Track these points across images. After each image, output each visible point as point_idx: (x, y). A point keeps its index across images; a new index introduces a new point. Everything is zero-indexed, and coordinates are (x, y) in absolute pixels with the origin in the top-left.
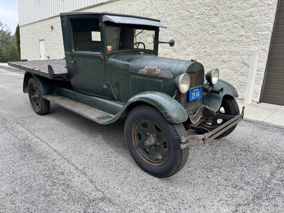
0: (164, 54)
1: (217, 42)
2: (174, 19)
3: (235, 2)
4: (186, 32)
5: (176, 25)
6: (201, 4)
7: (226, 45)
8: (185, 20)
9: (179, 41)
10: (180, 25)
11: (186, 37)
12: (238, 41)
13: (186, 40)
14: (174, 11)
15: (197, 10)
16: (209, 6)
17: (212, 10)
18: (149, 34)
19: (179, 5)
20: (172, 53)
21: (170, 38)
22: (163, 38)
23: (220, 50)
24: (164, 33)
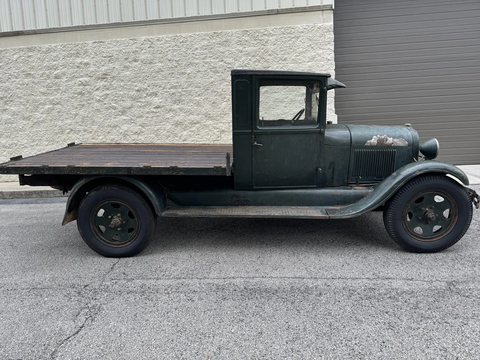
0: (191, 122)
1: (273, 103)
2: (199, 71)
3: (289, 54)
4: (224, 90)
5: (204, 80)
6: (241, 52)
7: (285, 107)
8: (219, 73)
9: (213, 103)
10: (212, 79)
11: (225, 98)
12: (299, 101)
13: (226, 101)
14: (197, 59)
15: (237, 60)
16: (253, 56)
17: (259, 62)
18: (154, 93)
19: (205, 51)
20: (205, 120)
21: (197, 98)
22: (184, 99)
23: (279, 113)
24: (185, 91)
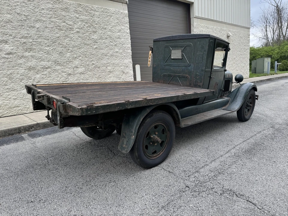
0: (43, 67)
1: (101, 56)
2: (47, 27)
4: (68, 44)
5: (51, 34)
6: (78, 18)
7: (108, 59)
8: (63, 31)
9: (60, 53)
10: (58, 35)
11: (69, 50)
13: (70, 52)
14: (44, 17)
15: (75, 24)
16: (86, 23)
17: (90, 27)
18: (4, 40)
19: (50, 12)
20: (54, 66)
21: (46, 48)
22: (35, 48)
23: (105, 63)
24: (35, 41)
